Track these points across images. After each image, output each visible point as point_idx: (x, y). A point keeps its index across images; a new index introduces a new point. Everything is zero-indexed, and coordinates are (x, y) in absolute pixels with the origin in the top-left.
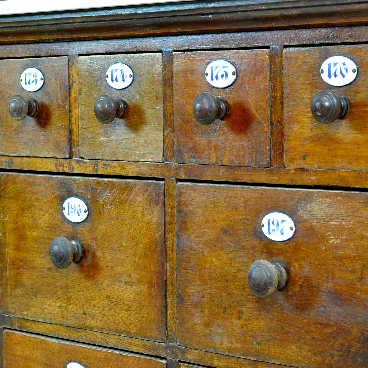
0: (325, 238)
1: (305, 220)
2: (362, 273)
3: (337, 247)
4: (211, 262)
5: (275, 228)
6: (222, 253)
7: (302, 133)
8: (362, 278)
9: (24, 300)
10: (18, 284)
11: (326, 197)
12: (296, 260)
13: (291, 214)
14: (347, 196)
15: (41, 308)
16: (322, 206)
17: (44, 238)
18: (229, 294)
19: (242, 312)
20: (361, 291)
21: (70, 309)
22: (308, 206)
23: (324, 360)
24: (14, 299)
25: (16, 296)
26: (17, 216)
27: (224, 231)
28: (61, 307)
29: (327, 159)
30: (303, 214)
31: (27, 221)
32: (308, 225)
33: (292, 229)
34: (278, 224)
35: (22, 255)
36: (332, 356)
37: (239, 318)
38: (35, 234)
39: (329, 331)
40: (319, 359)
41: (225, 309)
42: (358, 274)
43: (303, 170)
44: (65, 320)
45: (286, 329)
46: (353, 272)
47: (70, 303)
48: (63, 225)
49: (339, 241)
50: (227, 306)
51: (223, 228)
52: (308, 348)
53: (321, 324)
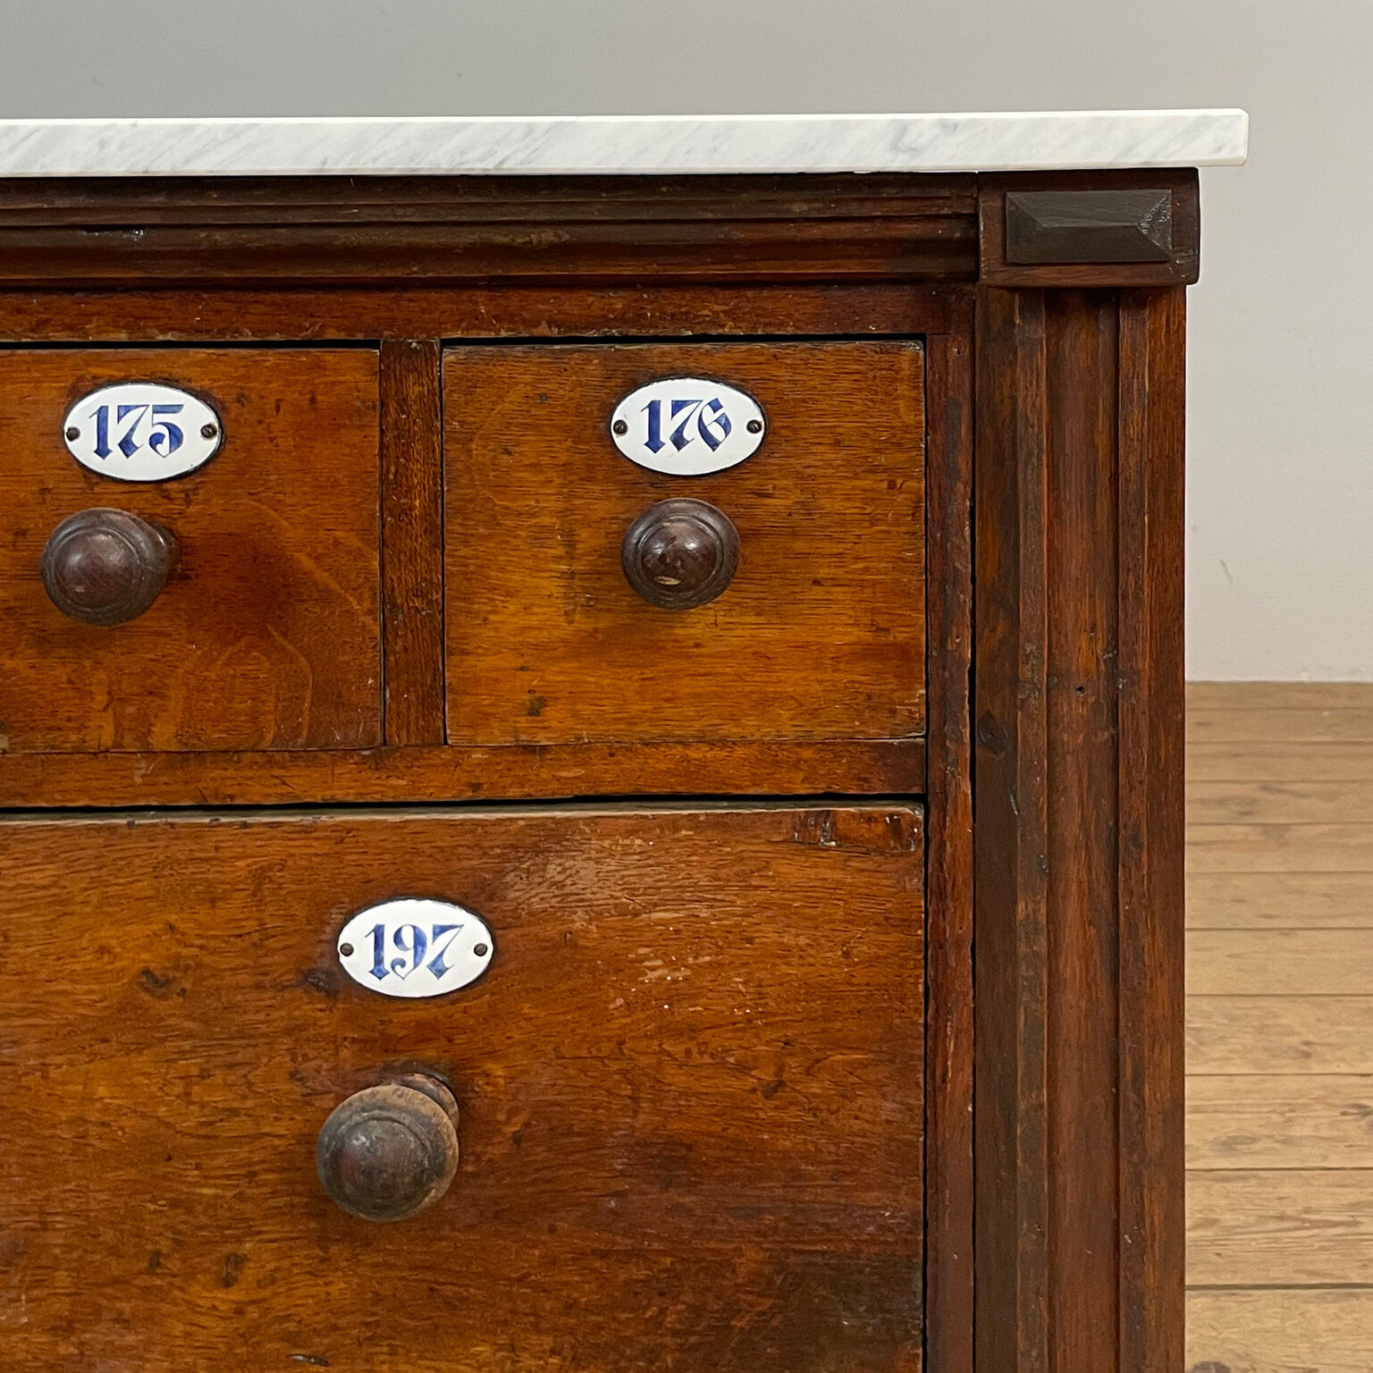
0: (626, 968)
1: (538, 917)
2: (781, 1069)
3: (674, 994)
4: (89, 1099)
5: (406, 955)
6: (143, 1061)
7: (525, 629)
8: (781, 1084)
11: (631, 833)
12: (494, 1055)
13: (476, 900)
14: (719, 823)
16: (612, 865)
18: (174, 1204)
19: (237, 1261)
20: (775, 1125)
22: (552, 870)
27: (153, 981)
29: (635, 708)
32: (551, 931)
33: (480, 950)
36: (653, 1354)
37: (227, 1283)
39: (640, 1275)
41: (156, 1260)
42: (767, 1075)
43: (529, 749)
45: (449, 1291)
46: (743, 1069)
49: (683, 973)
50: (164, 1246)
51: (146, 972)
52: (548, 1342)
53: (603, 1255)
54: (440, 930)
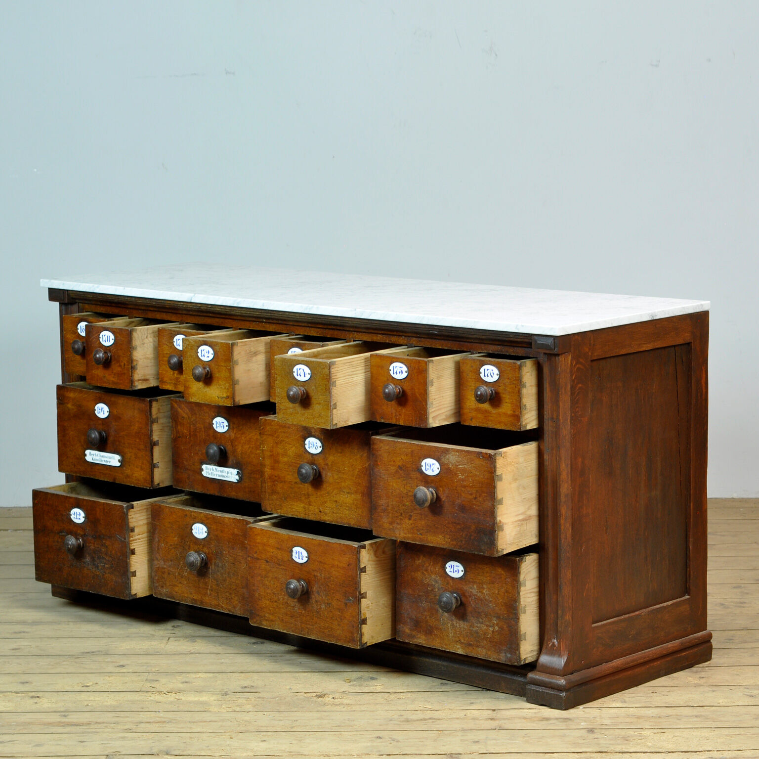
0: (457, 475)
1: (445, 464)
2: (476, 495)
3: (463, 480)
5: (429, 468)
6: (399, 481)
8: (476, 498)
9: (278, 502)
10: (274, 492)
11: (456, 452)
12: (441, 487)
13: (438, 460)
15: (290, 508)
16: (454, 457)
17: (292, 462)
18: (403, 505)
19: (411, 516)
20: (476, 505)
21: (310, 509)
22: (447, 456)
23: (457, 543)
24: (271, 502)
25: (273, 500)
26: (273, 447)
27: (400, 467)
28: (304, 507)
30: (444, 460)
31: (280, 451)
32: (447, 467)
33: (438, 469)
34: (430, 466)
35: (276, 473)
36: (461, 541)
37: (410, 519)
38: (286, 459)
39: (460, 527)
40: (455, 543)
41: (401, 514)
42: (474, 496)
44: (307, 516)
45: (436, 526)
46: (471, 494)
47: (310, 505)
48: (305, 455)
49: (464, 477)
50: (402, 512)
52: (448, 537)
53: (455, 523)
54: (433, 464)
